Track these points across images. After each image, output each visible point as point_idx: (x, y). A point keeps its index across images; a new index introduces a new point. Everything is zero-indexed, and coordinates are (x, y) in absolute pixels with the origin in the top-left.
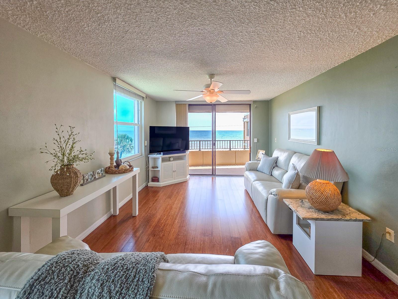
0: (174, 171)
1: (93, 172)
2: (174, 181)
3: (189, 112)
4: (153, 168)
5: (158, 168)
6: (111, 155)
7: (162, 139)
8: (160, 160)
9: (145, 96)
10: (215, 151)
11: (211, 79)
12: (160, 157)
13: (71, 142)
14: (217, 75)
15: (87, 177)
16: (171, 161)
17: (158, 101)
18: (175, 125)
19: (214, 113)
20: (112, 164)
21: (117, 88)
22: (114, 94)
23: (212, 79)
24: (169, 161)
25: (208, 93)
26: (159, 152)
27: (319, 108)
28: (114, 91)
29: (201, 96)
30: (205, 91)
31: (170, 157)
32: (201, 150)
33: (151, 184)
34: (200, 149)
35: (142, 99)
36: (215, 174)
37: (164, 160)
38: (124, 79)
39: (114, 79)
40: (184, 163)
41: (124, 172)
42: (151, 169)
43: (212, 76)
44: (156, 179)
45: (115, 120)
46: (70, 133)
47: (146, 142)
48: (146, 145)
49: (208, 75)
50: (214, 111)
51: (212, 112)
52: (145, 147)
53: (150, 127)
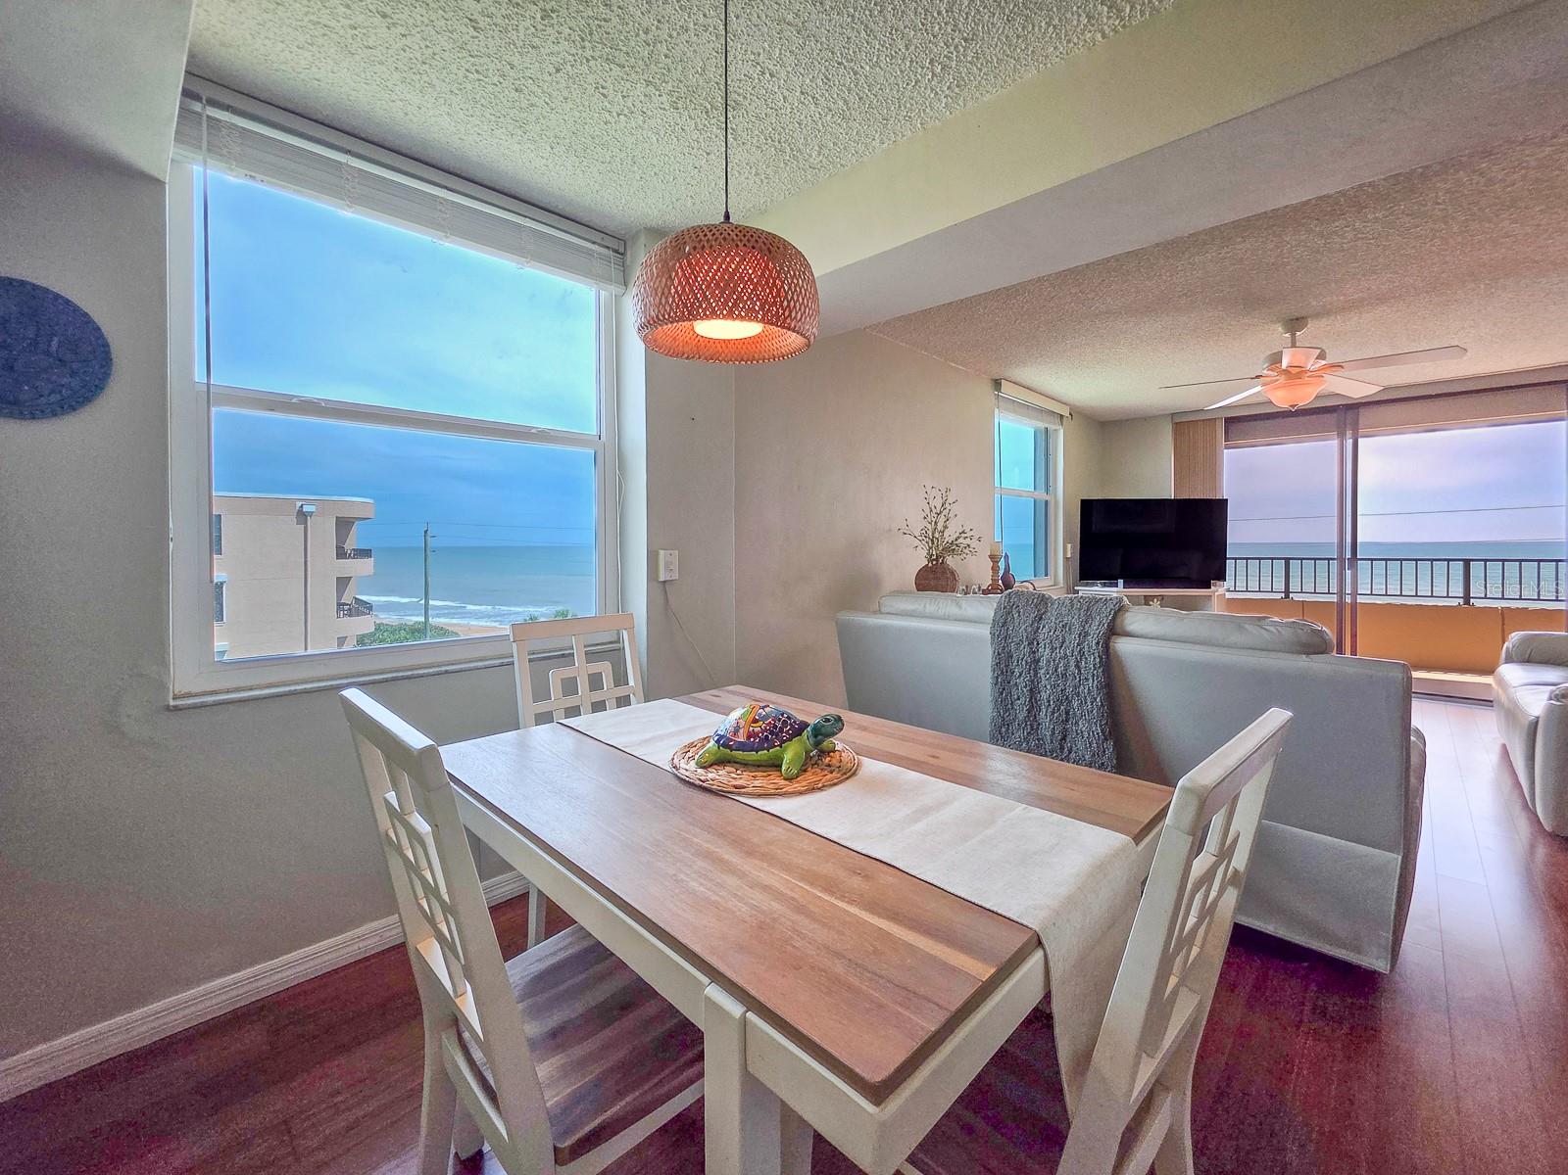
3: (1229, 447)
6: (994, 558)
9: (1066, 414)
10: (1354, 605)
11: (1293, 335)
13: (942, 518)
14: (1317, 315)
17: (1105, 422)
23: (1298, 333)
25: (1282, 379)
28: (996, 410)
29: (1259, 388)
30: (1270, 373)
32: (1291, 595)
34: (1287, 592)
35: (1058, 419)
38: (1018, 380)
39: (997, 384)
43: (1295, 324)
45: (997, 484)
46: (944, 500)
47: (1069, 545)
48: (1069, 556)
49: (1279, 324)
50: (1349, 433)
51: (1342, 436)
52: (1066, 559)
53: (1083, 501)
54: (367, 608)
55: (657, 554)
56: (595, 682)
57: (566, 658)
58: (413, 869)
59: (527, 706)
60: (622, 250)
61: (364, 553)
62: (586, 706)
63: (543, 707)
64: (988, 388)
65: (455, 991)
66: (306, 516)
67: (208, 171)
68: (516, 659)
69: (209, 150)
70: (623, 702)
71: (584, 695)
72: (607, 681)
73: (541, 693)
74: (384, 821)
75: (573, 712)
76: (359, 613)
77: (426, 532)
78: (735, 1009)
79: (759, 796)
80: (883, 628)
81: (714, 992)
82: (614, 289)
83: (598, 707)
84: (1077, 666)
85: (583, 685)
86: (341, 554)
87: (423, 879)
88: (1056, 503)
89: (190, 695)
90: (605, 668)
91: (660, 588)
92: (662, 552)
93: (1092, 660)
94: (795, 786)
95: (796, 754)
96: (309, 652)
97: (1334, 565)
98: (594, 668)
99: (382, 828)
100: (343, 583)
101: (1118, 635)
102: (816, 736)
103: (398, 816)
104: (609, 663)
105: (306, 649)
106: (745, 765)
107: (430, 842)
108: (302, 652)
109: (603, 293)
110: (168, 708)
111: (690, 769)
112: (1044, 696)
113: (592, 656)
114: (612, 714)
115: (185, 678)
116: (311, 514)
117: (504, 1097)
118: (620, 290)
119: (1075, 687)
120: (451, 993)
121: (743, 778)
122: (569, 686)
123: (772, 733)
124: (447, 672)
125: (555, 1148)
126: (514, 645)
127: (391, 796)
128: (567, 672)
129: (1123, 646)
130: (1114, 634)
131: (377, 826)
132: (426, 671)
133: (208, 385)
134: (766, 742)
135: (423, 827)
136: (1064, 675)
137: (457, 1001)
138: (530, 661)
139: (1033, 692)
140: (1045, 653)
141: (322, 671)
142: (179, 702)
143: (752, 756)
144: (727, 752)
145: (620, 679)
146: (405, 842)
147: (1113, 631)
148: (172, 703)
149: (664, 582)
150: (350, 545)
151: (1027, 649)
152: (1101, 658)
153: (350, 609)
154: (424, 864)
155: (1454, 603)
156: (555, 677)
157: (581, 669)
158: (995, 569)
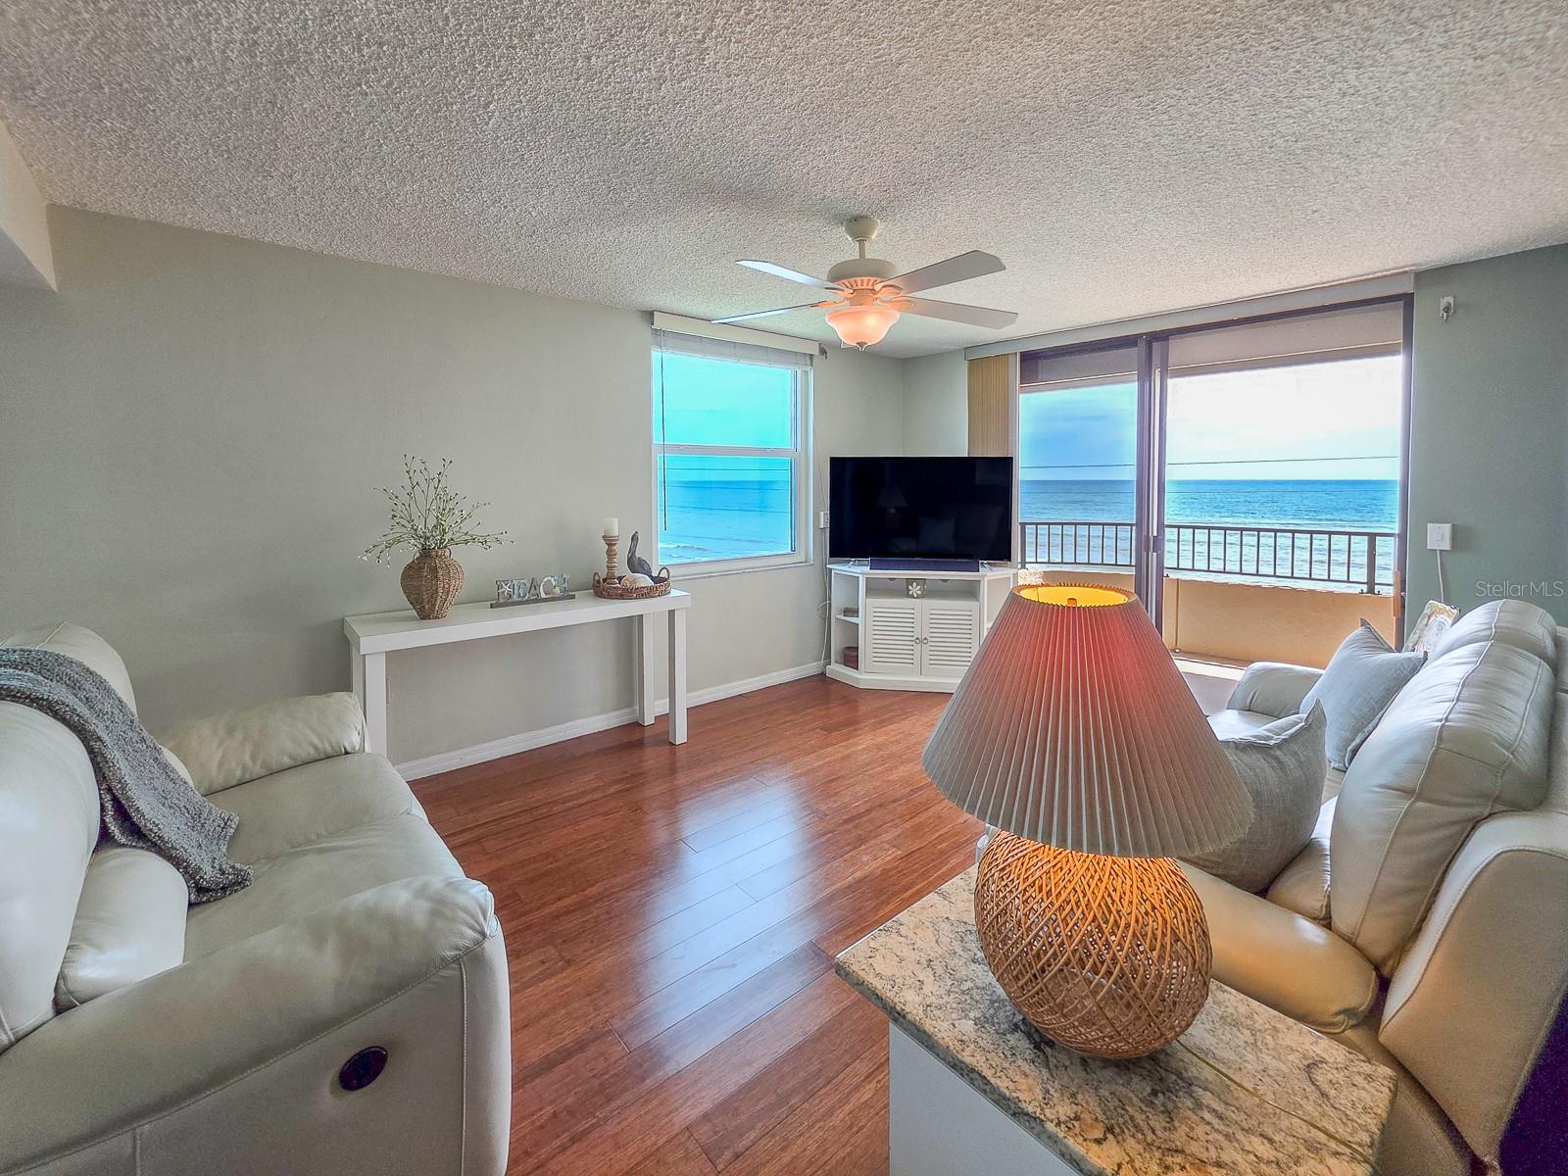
0: (920, 641)
1: (532, 580)
2: (916, 680)
3: (1023, 391)
4: (845, 612)
5: (857, 614)
6: (610, 540)
8: (864, 588)
11: (860, 243)
12: (862, 576)
15: (507, 588)
16: (912, 596)
18: (962, 451)
19: (1155, 383)
20: (610, 567)
21: (658, 340)
24: (906, 596)
31: (910, 581)
33: (838, 670)
37: (874, 589)
39: (649, 316)
40: (970, 613)
41: (622, 595)
42: (839, 617)
44: (851, 657)
45: (657, 440)
47: (822, 513)
48: (823, 526)
50: (1156, 373)
52: (821, 531)
53: (831, 458)
88: (806, 459)
158: (610, 554)
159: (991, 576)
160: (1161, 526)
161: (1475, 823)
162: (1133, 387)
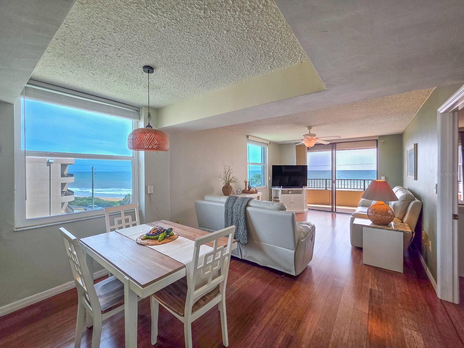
0: (292, 203)
1: (237, 190)
3: (308, 152)
4: (275, 198)
5: (279, 198)
6: (246, 182)
7: (288, 177)
8: (280, 192)
9: (269, 143)
10: (335, 190)
11: (310, 130)
12: (280, 190)
13: (229, 174)
15: (234, 192)
16: (289, 194)
17: (280, 144)
19: (334, 152)
20: (246, 188)
21: (249, 141)
22: (248, 144)
23: (312, 129)
24: (288, 194)
26: (280, 186)
27: (416, 145)
31: (289, 191)
32: (327, 189)
34: (326, 188)
35: (266, 145)
36: (335, 210)
37: (283, 192)
38: (254, 135)
39: (248, 136)
40: (301, 196)
41: (252, 193)
43: (309, 128)
45: (248, 162)
46: (229, 169)
47: (270, 177)
48: (270, 180)
49: (306, 127)
50: (334, 150)
51: (332, 151)
52: (269, 181)
53: (272, 166)
54: (72, 193)
55: (148, 187)
56: (127, 221)
57: (119, 214)
58: (74, 262)
59: (108, 227)
60: (139, 110)
61: (72, 175)
62: (125, 226)
63: (113, 227)
64: (245, 138)
65: (83, 285)
66: (50, 163)
67: (25, 99)
68: (105, 215)
69: (25, 95)
70: (134, 225)
71: (124, 224)
72: (130, 220)
73: (112, 224)
74: (69, 254)
75: (121, 228)
76: (69, 195)
77: (92, 168)
78: (128, 279)
79: (152, 245)
80: (204, 204)
81: (126, 277)
82: (136, 120)
83: (128, 226)
84: (240, 213)
85: (123, 221)
86: (63, 175)
87: (76, 264)
88: (266, 166)
89: (20, 228)
90: (130, 217)
91: (148, 195)
92: (148, 186)
93: (242, 212)
94: (160, 243)
95: (162, 236)
96: (52, 215)
97: (331, 181)
98: (127, 217)
99: (68, 255)
100: (63, 185)
101: (249, 206)
102: (167, 233)
103: (71, 252)
104: (131, 216)
105: (50, 214)
106: (152, 239)
107: (76, 256)
108: (48, 216)
109: (134, 121)
110: (14, 231)
111: (140, 241)
112: (234, 220)
113: (126, 214)
114: (131, 228)
115: (18, 224)
116: (52, 163)
117: (92, 303)
118: (138, 120)
119: (240, 218)
120: (82, 286)
121: (150, 242)
122: (120, 222)
123: (157, 232)
124: (89, 219)
125: (102, 311)
126: (105, 213)
127: (70, 249)
128: (119, 219)
129: (249, 209)
130: (248, 206)
131: (67, 255)
132: (84, 219)
133: (25, 150)
134: (156, 234)
135: (75, 253)
136: (238, 215)
137: (83, 287)
138: (109, 216)
139: (232, 219)
140: (234, 210)
141: (55, 220)
142: (17, 230)
143: (153, 237)
144: (148, 237)
145: (134, 219)
146: (73, 258)
147: (247, 205)
148: (15, 230)
149: (150, 194)
150: (66, 172)
151: (231, 209)
152: (244, 211)
153: (66, 193)
154: (76, 261)
155: (362, 190)
156: (116, 220)
157: (123, 217)
158: (246, 185)
159: (305, 189)
160: (335, 179)
161: (410, 202)
162: (331, 151)
